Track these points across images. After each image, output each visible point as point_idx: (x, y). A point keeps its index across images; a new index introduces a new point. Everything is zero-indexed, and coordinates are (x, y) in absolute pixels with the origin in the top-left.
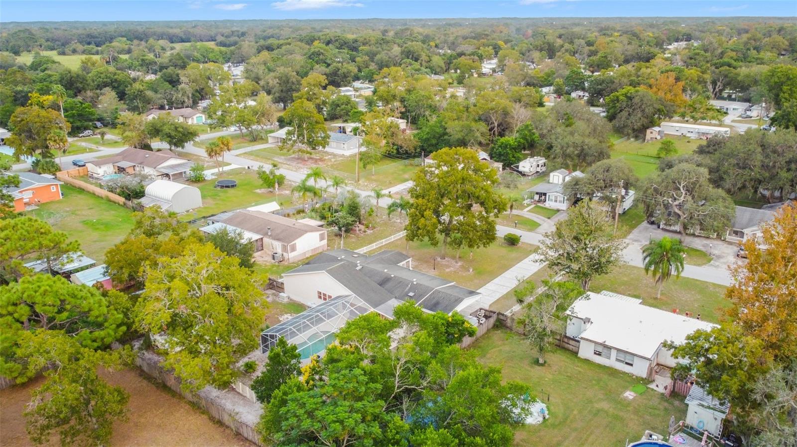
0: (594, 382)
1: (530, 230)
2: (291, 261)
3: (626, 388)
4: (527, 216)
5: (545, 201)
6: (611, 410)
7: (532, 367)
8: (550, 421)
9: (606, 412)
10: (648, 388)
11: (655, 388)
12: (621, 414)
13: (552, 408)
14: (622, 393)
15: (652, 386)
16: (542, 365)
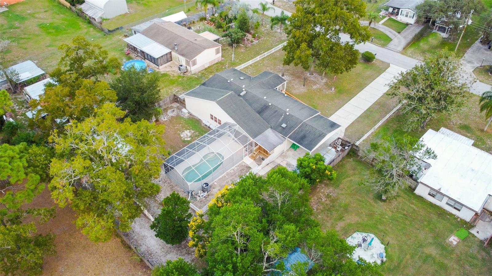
0: (425, 223)
1: (383, 46)
2: (193, 72)
3: (451, 232)
4: (382, 30)
5: (397, 14)
6: (437, 256)
7: (376, 202)
8: (386, 264)
9: (434, 259)
10: (470, 233)
11: (476, 234)
12: (446, 262)
13: (389, 250)
14: (447, 237)
15: (473, 231)
16: (384, 201)
